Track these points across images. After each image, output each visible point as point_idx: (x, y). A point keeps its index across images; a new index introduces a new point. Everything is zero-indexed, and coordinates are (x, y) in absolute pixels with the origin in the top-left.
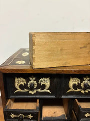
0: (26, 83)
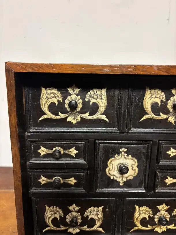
0: (61, 100)
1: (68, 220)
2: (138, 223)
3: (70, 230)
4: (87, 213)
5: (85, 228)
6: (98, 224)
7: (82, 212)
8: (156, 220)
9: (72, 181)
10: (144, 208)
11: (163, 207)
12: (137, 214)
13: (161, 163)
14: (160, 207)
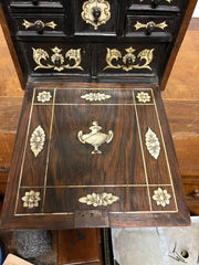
1: (53, 60)
2: (109, 63)
3: (56, 68)
4: (68, 54)
5: (67, 66)
6: (78, 63)
7: (63, 53)
8: (124, 61)
9: (53, 25)
10: (115, 50)
11: (130, 50)
12: (108, 55)
13: (131, 8)
14: (128, 50)
